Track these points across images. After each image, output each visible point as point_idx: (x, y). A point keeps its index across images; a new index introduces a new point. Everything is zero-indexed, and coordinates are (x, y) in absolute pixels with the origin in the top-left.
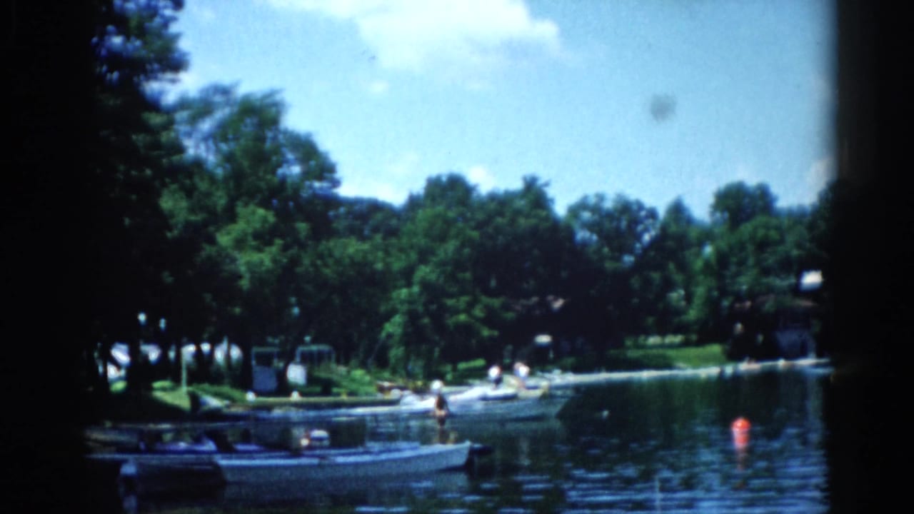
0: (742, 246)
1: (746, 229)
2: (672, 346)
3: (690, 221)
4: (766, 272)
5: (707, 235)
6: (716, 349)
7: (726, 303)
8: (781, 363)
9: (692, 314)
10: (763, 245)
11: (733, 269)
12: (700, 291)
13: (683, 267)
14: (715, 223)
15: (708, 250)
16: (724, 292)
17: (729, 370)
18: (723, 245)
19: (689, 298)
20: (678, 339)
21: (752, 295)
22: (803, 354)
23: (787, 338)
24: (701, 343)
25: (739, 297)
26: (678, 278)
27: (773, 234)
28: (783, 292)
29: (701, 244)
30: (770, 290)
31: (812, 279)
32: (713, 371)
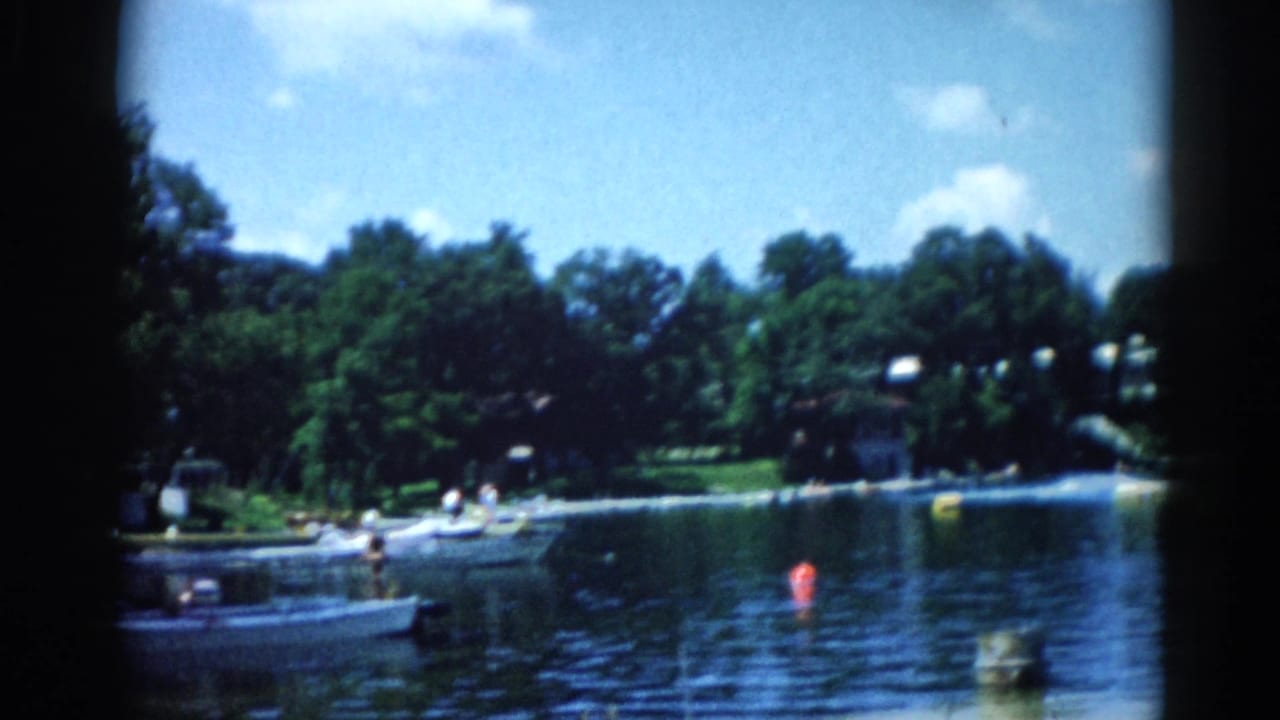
0: (804, 323)
1: (810, 297)
2: (703, 462)
3: (729, 286)
4: (838, 357)
5: (753, 306)
6: (766, 466)
7: (780, 401)
8: (860, 487)
9: (733, 417)
10: (833, 321)
11: (791, 354)
12: (745, 384)
13: (721, 351)
14: (766, 290)
15: (755, 327)
16: (778, 387)
17: (787, 495)
18: (775, 320)
19: (728, 394)
20: (713, 452)
21: (818, 390)
22: (892, 473)
23: (870, 450)
24: (747, 456)
25: (799, 393)
26: (714, 366)
27: (850, 306)
28: (861, 386)
29: (745, 318)
30: (845, 382)
31: (905, 367)
32: (764, 496)
